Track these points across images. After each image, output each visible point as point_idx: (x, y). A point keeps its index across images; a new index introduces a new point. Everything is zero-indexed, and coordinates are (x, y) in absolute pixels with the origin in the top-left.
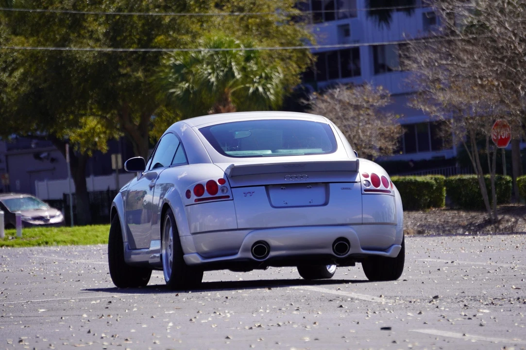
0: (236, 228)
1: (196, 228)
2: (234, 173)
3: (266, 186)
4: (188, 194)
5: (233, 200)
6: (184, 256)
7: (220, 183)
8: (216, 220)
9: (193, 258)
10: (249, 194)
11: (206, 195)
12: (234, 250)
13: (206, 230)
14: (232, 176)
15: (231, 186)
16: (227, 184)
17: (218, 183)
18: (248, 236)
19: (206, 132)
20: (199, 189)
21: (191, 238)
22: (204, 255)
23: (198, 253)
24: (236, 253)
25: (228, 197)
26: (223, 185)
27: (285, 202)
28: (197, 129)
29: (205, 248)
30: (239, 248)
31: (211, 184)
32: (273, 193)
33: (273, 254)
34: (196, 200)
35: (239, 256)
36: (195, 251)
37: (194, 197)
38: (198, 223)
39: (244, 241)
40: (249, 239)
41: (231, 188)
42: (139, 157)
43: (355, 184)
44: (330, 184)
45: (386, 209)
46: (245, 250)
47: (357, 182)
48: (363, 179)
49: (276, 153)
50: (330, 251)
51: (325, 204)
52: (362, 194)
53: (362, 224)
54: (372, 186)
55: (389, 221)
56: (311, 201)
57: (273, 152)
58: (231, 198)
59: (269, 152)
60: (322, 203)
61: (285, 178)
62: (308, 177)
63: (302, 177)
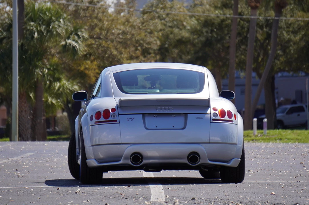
0: (120, 143)
1: (96, 141)
2: (123, 104)
3: (143, 115)
4: (91, 119)
5: (119, 123)
7: (112, 111)
8: (110, 136)
9: (92, 162)
10: (130, 120)
11: (102, 119)
12: (119, 158)
13: (102, 143)
14: (121, 107)
15: (119, 114)
16: (116, 112)
17: (110, 111)
18: (129, 149)
20: (98, 115)
21: (91, 148)
22: (100, 161)
23: (95, 159)
24: (120, 160)
25: (116, 121)
26: (114, 113)
27: (156, 126)
28: (112, 74)
29: (101, 156)
30: (122, 157)
31: (106, 111)
32: (147, 119)
33: (145, 162)
34: (96, 123)
35: (121, 162)
36: (94, 158)
37: (94, 120)
38: (97, 138)
39: (125, 151)
41: (119, 115)
43: (206, 115)
44: (188, 115)
45: (230, 133)
46: (126, 158)
47: (208, 114)
48: (213, 112)
49: (162, 91)
50: (186, 161)
51: (184, 128)
52: (210, 122)
53: (209, 143)
54: (219, 117)
55: (231, 142)
56: (174, 126)
57: (160, 91)
58: (118, 122)
59: (158, 91)
60: (181, 127)
61: (157, 109)
62: (173, 109)
63: (169, 109)
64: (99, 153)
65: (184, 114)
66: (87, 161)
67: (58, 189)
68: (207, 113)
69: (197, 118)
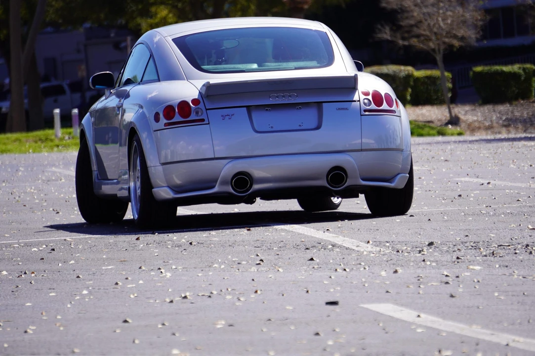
0: (213, 157)
1: (166, 157)
2: (211, 92)
3: (248, 107)
4: (157, 118)
5: (209, 124)
6: (153, 190)
7: (193, 105)
8: (190, 148)
9: (163, 193)
10: (227, 117)
11: (177, 118)
12: (211, 183)
13: (179, 160)
14: (207, 96)
15: (207, 108)
16: (201, 106)
17: (191, 104)
18: (227, 166)
19: (180, 42)
20: (169, 111)
21: (160, 168)
22: (176, 189)
23: (169, 187)
24: (213, 187)
25: (203, 120)
26: (197, 107)
27: (270, 126)
28: (171, 40)
29: (178, 181)
30: (216, 181)
31: (183, 105)
32: (255, 115)
33: (256, 187)
34: (166, 125)
35: (216, 189)
36: (166, 185)
37: (163, 121)
38: (169, 151)
39: (222, 172)
40: (229, 169)
41: (207, 109)
42: (108, 72)
43: (353, 103)
44: (324, 104)
45: (391, 131)
46: (224, 183)
47: (355, 101)
48: (362, 97)
49: (262, 67)
50: (323, 183)
51: (318, 127)
52: (361, 115)
53: (362, 150)
54: (373, 106)
55: (393, 147)
56: (301, 124)
57: (259, 65)
58: (206, 122)
59: (255, 66)
60: (314, 126)
61: (270, 97)
62: (297, 96)
63: (290, 96)
64: (174, 176)
65: (316, 104)
66: (154, 190)
67: (138, 239)
68: (354, 99)
69: (339, 109)
